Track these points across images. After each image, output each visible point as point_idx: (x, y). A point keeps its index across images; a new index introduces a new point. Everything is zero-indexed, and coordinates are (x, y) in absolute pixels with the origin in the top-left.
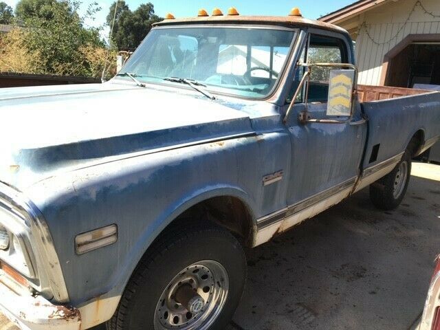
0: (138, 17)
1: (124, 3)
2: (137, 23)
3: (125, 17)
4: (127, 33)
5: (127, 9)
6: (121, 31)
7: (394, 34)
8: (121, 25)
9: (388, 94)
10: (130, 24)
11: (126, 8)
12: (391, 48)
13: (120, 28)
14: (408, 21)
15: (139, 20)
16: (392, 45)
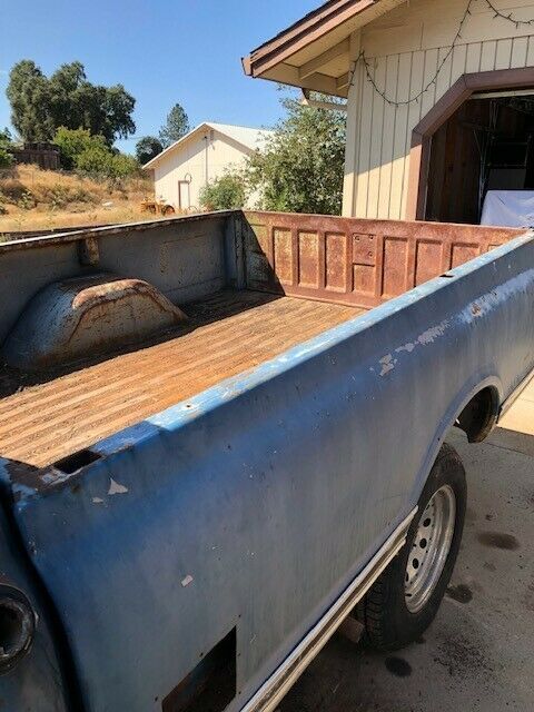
0: (56, 86)
1: (32, 64)
2: (56, 97)
3: (34, 88)
4: (40, 116)
5: (39, 75)
6: (30, 113)
7: (429, 78)
8: (30, 102)
9: (405, 240)
10: (44, 99)
11: (37, 72)
12: (424, 113)
13: (28, 108)
14: (459, 41)
15: (58, 92)
16: (428, 105)
